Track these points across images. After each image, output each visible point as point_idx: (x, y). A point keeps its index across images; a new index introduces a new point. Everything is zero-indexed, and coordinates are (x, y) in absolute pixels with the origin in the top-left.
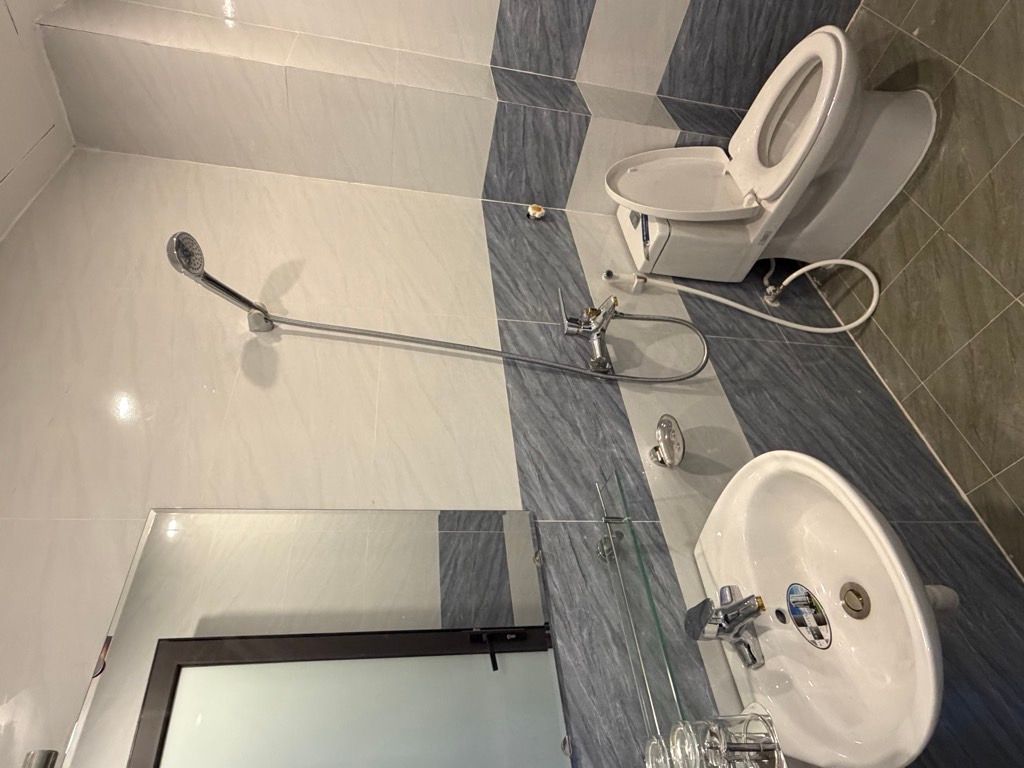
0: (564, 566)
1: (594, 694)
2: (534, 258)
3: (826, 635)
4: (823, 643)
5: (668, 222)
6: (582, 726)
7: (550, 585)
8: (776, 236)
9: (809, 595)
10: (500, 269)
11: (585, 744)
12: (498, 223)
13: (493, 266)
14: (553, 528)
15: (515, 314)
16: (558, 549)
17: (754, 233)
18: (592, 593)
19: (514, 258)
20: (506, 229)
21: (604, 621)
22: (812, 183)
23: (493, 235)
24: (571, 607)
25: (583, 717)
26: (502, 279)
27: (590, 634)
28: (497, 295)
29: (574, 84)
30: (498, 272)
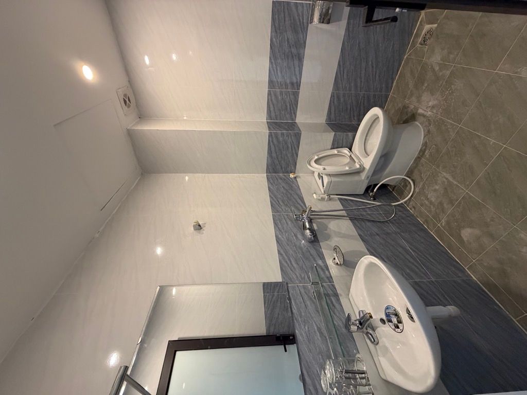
0: (297, 301)
1: (311, 352)
2: (285, 192)
3: (401, 328)
4: (399, 330)
5: (329, 175)
6: (306, 365)
7: (293, 309)
8: (371, 177)
9: (395, 310)
10: (273, 196)
11: (308, 373)
12: (272, 181)
13: (270, 196)
14: (294, 287)
15: (278, 211)
16: (296, 295)
17: (363, 176)
18: (309, 313)
19: (277, 192)
20: (274, 183)
21: (314, 323)
22: (381, 157)
23: (270, 185)
24: (301, 317)
25: (307, 361)
26: (273, 200)
27: (308, 328)
28: (272, 206)
29: (295, 123)
30: (272, 198)
